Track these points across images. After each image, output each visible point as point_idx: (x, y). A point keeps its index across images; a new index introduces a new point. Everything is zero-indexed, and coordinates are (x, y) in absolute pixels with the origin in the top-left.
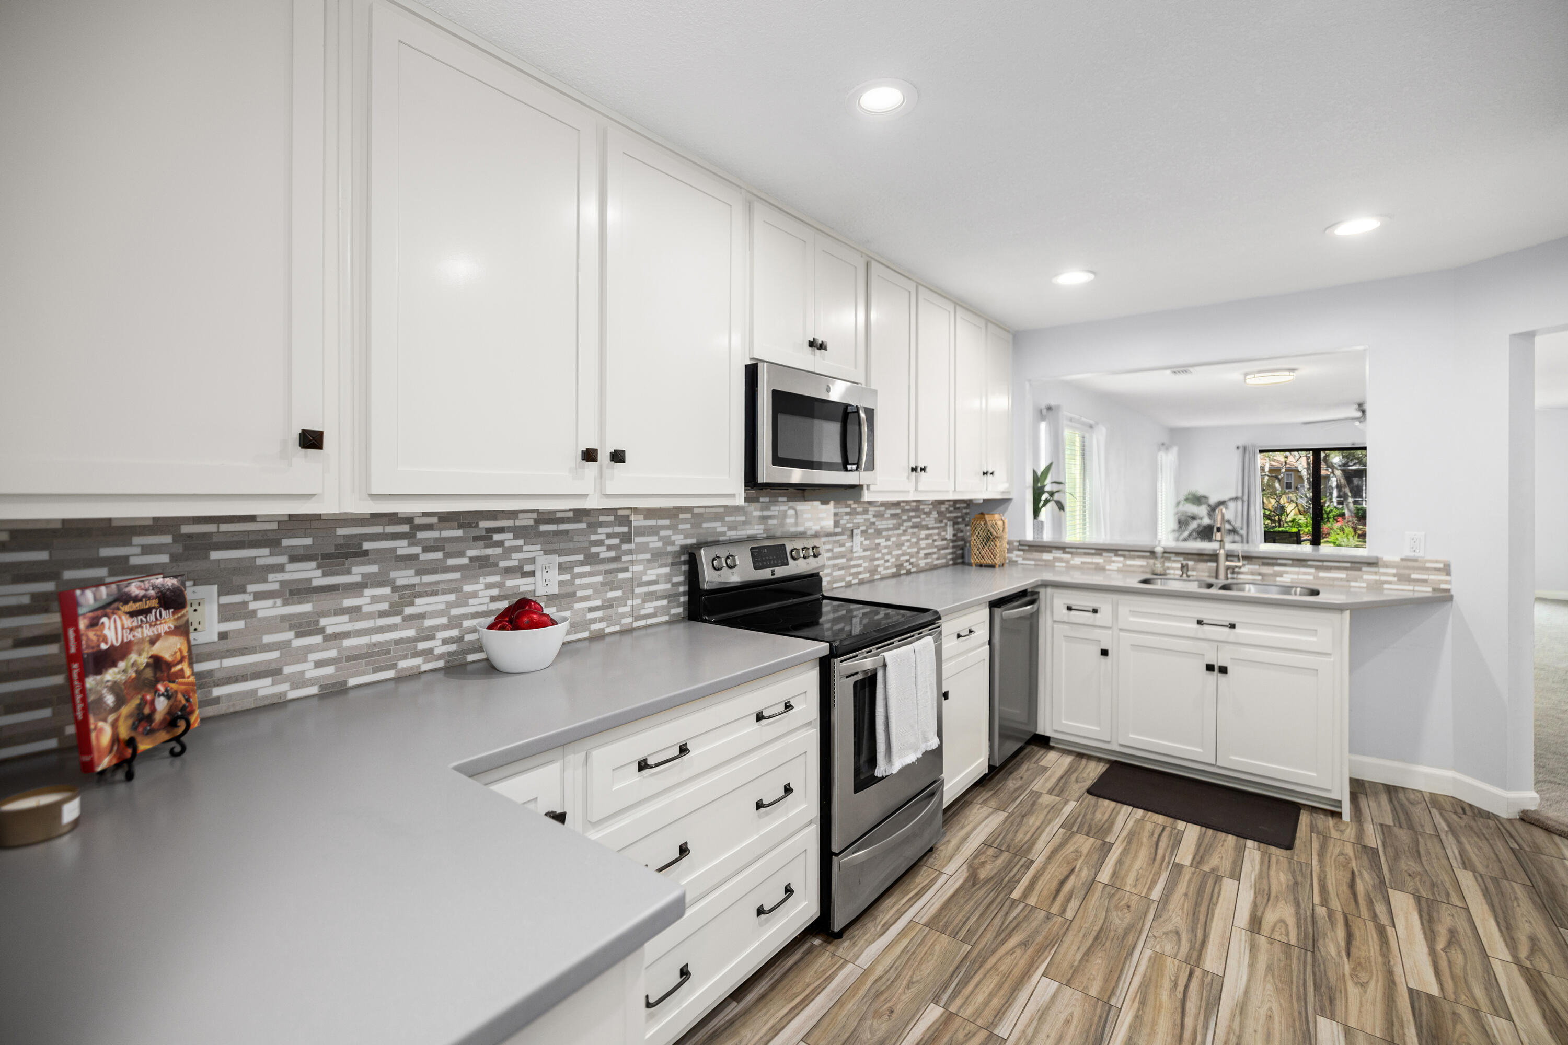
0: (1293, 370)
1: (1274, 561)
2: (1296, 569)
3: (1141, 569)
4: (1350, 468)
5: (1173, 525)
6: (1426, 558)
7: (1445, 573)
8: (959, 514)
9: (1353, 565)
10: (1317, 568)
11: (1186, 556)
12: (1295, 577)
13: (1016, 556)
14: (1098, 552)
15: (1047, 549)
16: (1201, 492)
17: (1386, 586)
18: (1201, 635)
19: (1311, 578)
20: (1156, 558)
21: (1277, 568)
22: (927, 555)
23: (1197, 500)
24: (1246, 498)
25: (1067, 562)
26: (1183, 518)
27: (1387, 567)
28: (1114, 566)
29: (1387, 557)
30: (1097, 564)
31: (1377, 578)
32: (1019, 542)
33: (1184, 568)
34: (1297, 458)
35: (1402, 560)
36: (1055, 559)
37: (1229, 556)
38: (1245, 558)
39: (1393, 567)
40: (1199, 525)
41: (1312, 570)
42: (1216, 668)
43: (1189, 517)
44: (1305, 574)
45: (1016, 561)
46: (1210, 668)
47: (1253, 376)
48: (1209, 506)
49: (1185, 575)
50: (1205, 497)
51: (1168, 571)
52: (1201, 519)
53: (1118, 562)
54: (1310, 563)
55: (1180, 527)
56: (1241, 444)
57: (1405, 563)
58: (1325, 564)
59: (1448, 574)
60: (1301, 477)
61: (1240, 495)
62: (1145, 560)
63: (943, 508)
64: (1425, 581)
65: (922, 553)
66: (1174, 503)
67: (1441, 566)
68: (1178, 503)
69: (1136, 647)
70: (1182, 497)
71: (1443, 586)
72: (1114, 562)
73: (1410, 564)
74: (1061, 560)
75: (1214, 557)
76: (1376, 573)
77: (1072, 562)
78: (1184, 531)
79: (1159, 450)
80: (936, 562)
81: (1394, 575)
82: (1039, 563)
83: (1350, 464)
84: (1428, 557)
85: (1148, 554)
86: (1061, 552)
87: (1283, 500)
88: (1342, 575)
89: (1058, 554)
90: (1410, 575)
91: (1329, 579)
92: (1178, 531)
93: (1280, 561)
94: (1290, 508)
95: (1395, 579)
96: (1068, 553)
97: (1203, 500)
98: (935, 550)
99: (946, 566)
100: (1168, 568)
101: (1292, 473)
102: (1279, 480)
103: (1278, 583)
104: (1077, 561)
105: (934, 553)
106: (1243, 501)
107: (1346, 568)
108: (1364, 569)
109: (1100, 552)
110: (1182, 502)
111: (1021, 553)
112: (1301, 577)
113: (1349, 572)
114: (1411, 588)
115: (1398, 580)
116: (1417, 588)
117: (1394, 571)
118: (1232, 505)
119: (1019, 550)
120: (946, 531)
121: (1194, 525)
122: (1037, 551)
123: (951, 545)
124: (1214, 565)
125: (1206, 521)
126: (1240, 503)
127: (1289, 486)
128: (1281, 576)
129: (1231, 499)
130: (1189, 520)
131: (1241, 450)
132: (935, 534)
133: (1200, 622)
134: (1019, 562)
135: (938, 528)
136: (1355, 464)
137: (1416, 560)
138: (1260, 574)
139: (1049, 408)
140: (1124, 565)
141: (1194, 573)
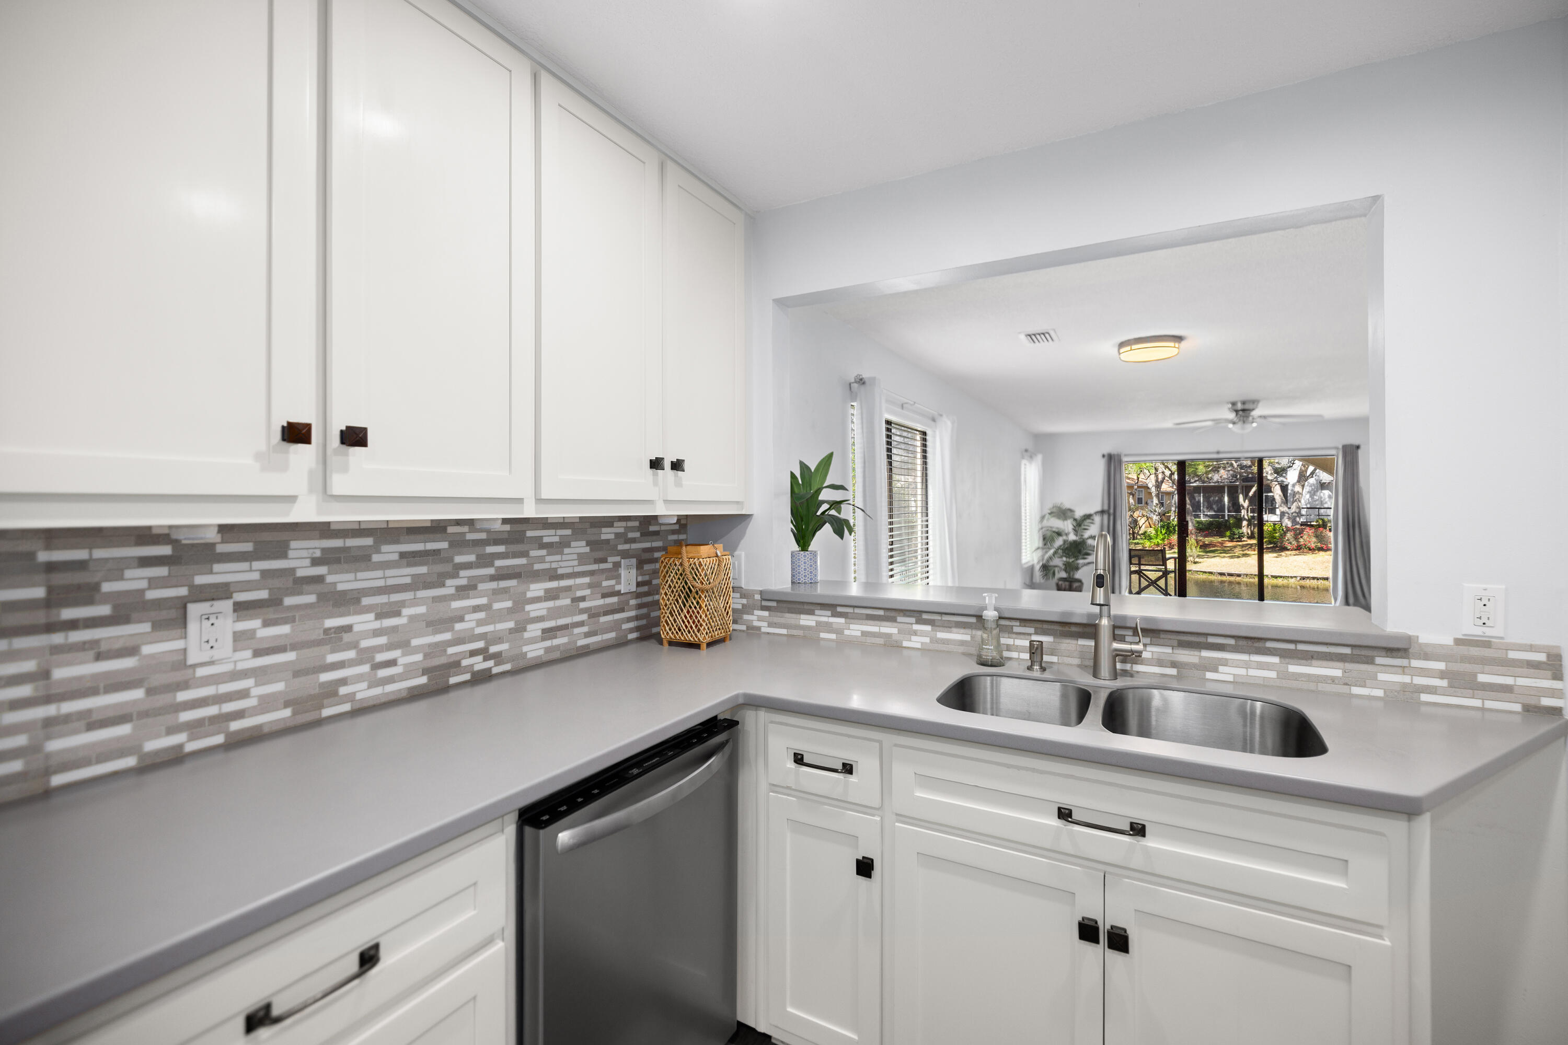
0: (1179, 339)
1: (1201, 639)
2: (1244, 657)
3: (961, 649)
4: (1192, 485)
5: (1038, 542)
6: (1508, 640)
7: (1549, 673)
8: (658, 544)
9: (1357, 652)
10: (1284, 655)
11: (1039, 625)
12: (1242, 672)
13: (759, 618)
14: (889, 614)
15: (806, 607)
16: (1067, 505)
17: (1424, 697)
18: (1066, 846)
19: (1273, 674)
20: (984, 628)
21: (1206, 654)
22: (549, 633)
23: (1063, 513)
24: (1112, 511)
25: (839, 632)
26: (1049, 534)
27: (1426, 657)
28: (916, 642)
29: (1427, 637)
30: (889, 636)
31: (1407, 679)
32: (761, 592)
33: (1036, 651)
34: (1147, 476)
35: (1458, 642)
36: (821, 626)
37: (1120, 628)
38: (1147, 632)
39: (1437, 658)
40: (1065, 542)
41: (1275, 660)
42: (1103, 937)
43: (1054, 532)
44: (1261, 666)
45: (759, 628)
46: (1088, 931)
47: (1128, 348)
48: (1075, 520)
49: (1036, 667)
50: (1071, 511)
51: (1006, 654)
52: (1067, 535)
53: (923, 634)
54: (1269, 644)
55: (1045, 545)
56: (1106, 452)
57: (1464, 650)
58: (1301, 647)
59: (1558, 676)
60: (1150, 493)
61: (1106, 508)
62: (969, 631)
63: (607, 534)
64: (1507, 689)
65: (534, 630)
66: (1038, 518)
67: (1542, 657)
68: (1043, 518)
69: (929, 859)
70: (1047, 511)
71: (1546, 702)
72: (915, 633)
73: (1475, 651)
74: (828, 628)
75: (1089, 630)
76: (1403, 670)
77: (847, 632)
78: (1050, 549)
79: (1023, 458)
80: (581, 643)
81: (1442, 675)
82: (795, 632)
83: (1192, 481)
84: (1512, 639)
85: (973, 620)
86: (829, 613)
87: (1136, 515)
88: (1334, 671)
89: (824, 617)
90: (1475, 675)
91: (1309, 677)
92: (1043, 549)
93: (1211, 640)
94: (1141, 521)
95: (1444, 683)
96: (841, 615)
97: (1069, 514)
98: (584, 617)
99: (620, 644)
100: (1009, 648)
101: (1143, 489)
102: (1133, 495)
103: (1210, 687)
104: (855, 629)
105: (581, 624)
106: (1109, 515)
107: (1341, 658)
108: (1379, 660)
109: (892, 614)
110: (1047, 516)
111: (766, 613)
112: (1252, 672)
113: (1349, 666)
114: (1477, 703)
115: (1451, 686)
116: (1489, 704)
117: (1441, 666)
118: (1097, 519)
119: (764, 608)
120: (618, 577)
121: (1059, 542)
122: (791, 611)
123: (633, 602)
124: (1092, 643)
125: (1072, 537)
126: (1106, 517)
127: (1140, 501)
128: (1216, 670)
129: (1096, 513)
130: (1055, 535)
131: (1106, 458)
132: (581, 587)
133: (1064, 814)
134: (763, 630)
135: (591, 573)
136: (1195, 481)
137: (1486, 644)
138: (1174, 665)
139: (861, 381)
140: (934, 640)
141: (1054, 659)
